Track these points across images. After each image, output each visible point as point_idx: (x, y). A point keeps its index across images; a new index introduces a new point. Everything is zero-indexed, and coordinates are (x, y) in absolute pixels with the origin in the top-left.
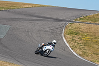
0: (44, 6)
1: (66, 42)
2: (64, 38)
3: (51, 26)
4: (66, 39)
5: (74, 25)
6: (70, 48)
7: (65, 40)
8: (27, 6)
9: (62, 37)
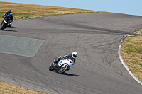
0: (91, 12)
1: (123, 64)
2: (120, 57)
3: (103, 40)
4: (123, 58)
5: (135, 39)
6: (130, 72)
7: (122, 61)
8: (68, 12)
9: (118, 56)
